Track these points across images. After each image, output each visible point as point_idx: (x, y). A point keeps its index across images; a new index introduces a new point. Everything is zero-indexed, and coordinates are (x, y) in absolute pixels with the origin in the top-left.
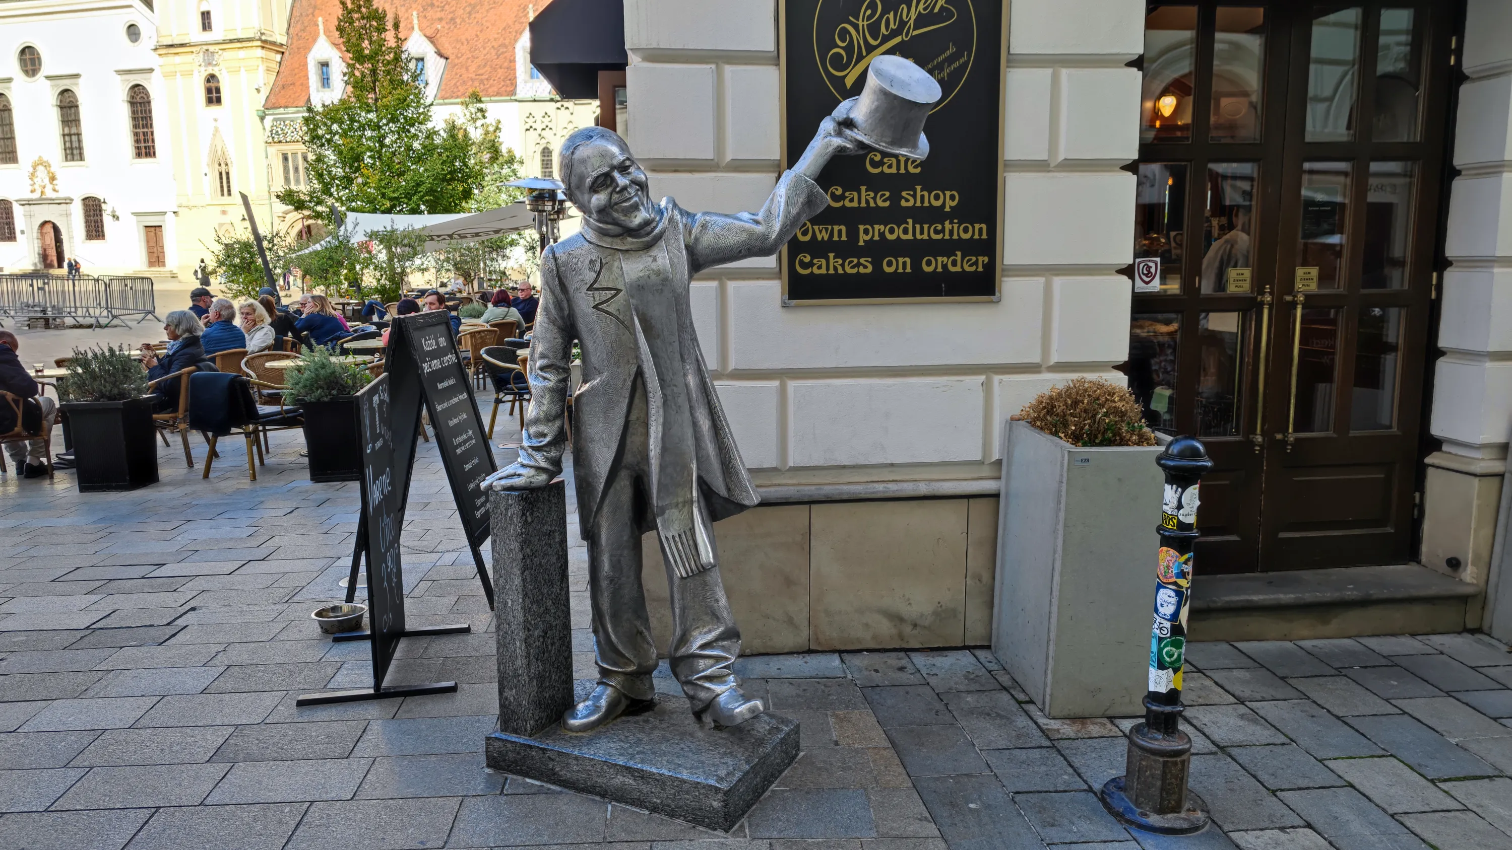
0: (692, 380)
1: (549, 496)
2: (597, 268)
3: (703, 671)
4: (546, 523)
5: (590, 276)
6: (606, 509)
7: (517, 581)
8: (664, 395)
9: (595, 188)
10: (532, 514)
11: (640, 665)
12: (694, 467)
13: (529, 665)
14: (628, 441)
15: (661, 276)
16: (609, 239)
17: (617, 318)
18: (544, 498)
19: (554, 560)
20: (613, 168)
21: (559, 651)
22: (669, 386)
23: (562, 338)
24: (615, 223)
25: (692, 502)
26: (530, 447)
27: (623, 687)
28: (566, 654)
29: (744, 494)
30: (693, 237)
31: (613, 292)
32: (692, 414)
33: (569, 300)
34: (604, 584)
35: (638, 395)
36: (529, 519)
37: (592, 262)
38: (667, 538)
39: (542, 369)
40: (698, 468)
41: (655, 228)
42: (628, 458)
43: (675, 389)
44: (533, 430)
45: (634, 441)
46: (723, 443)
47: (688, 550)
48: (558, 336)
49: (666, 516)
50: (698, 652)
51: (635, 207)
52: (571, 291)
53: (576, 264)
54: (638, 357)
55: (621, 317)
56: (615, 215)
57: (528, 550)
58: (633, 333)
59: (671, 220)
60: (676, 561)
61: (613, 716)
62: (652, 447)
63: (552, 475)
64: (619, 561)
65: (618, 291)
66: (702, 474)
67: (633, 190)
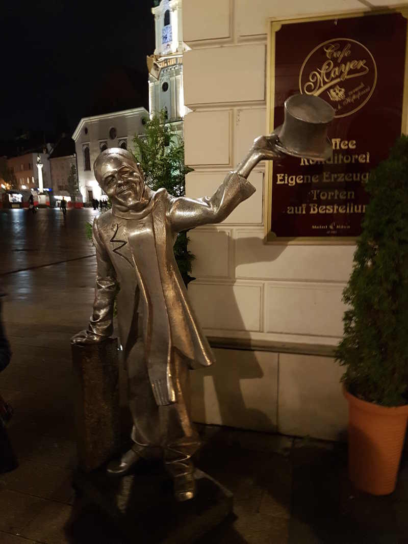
2: (115, 229)
5: (112, 234)
16: (122, 213)
17: (126, 259)
20: (116, 172)
31: (123, 243)
37: (113, 225)
38: (153, 381)
43: (158, 298)
47: (164, 390)
51: (129, 195)
52: (105, 241)
54: (137, 280)
58: (133, 267)
60: (157, 396)
66: (176, 346)
67: (127, 186)
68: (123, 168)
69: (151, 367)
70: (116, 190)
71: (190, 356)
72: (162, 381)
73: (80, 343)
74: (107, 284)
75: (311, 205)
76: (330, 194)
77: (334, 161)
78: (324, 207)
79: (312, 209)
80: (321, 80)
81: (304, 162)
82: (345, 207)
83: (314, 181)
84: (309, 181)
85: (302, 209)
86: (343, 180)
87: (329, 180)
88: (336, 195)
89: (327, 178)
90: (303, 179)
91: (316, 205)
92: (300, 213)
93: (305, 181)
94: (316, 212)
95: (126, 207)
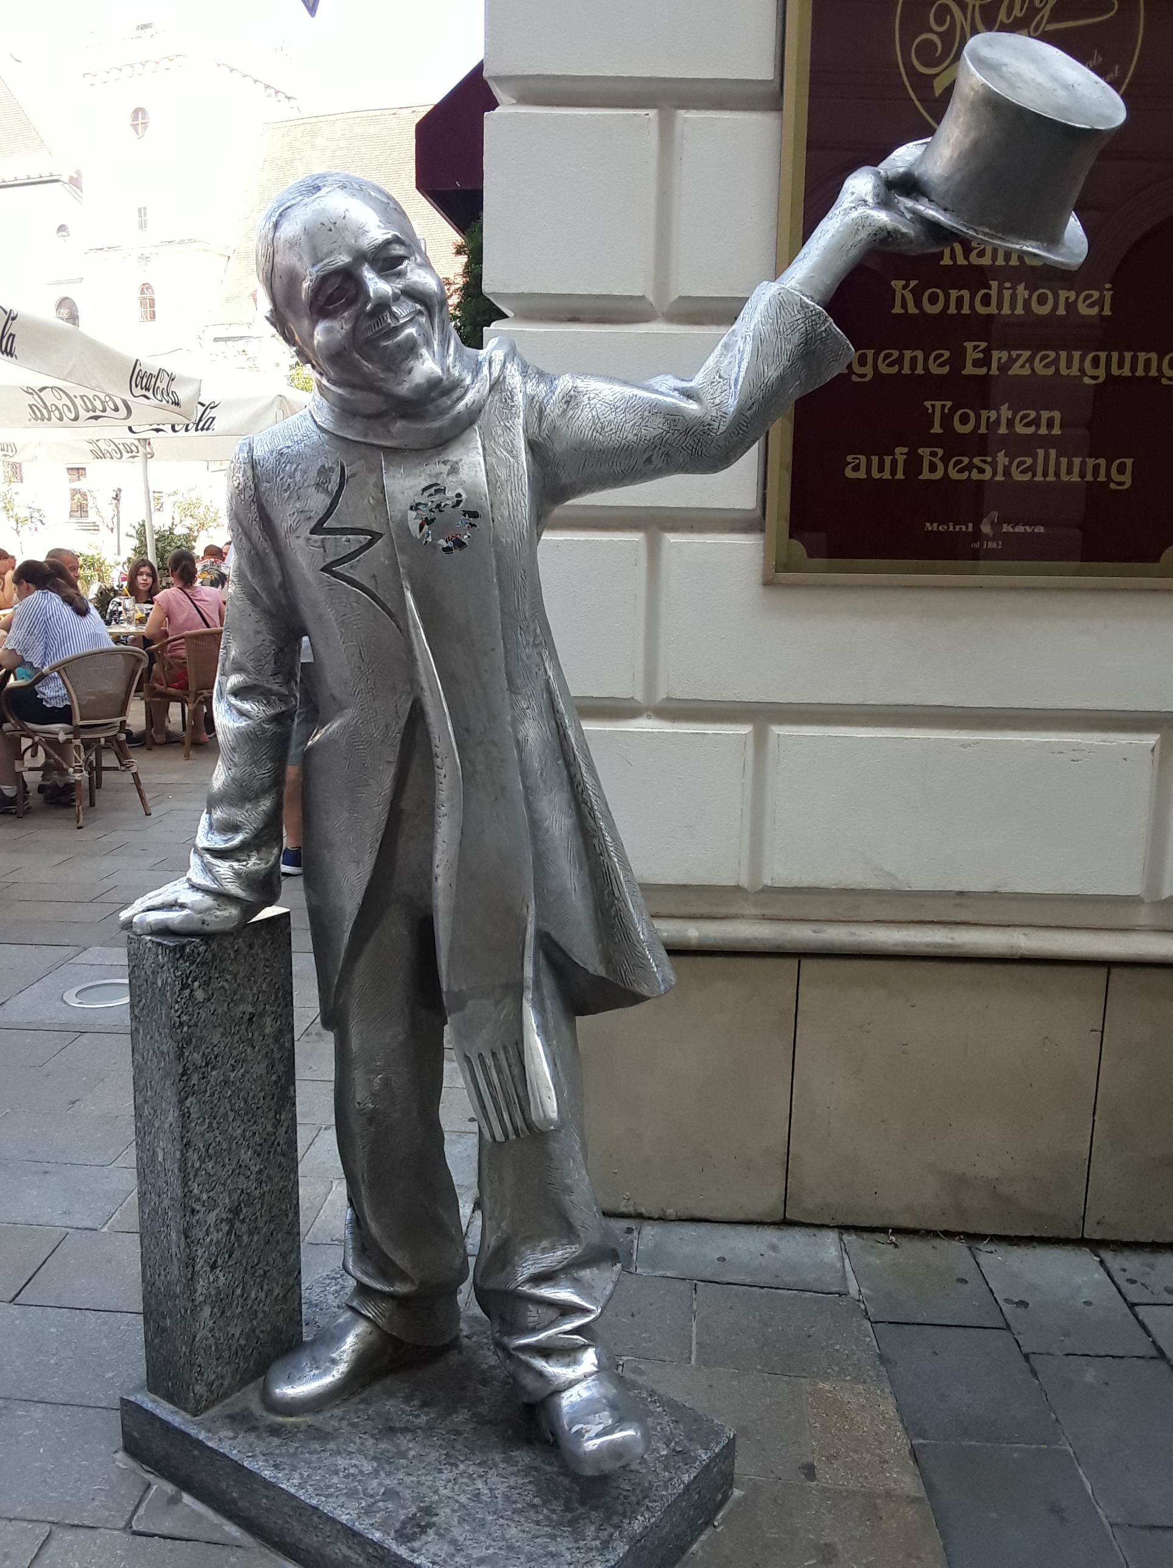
0: (535, 734)
1: (251, 946)
2: (333, 487)
3: (535, 1330)
4: (243, 999)
5: (318, 502)
6: (359, 982)
8: (469, 762)
10: (206, 984)
11: (425, 1283)
12: (530, 914)
14: (401, 850)
16: (361, 425)
17: (373, 597)
18: (237, 952)
20: (361, 257)
22: (480, 743)
23: (273, 632)
24: (368, 385)
25: (521, 987)
26: (210, 850)
27: (389, 1322)
28: (285, 1248)
29: (639, 971)
30: (545, 423)
31: (364, 539)
32: (529, 805)
33: (279, 554)
35: (418, 758)
36: (199, 995)
37: (323, 471)
39: (236, 693)
40: (539, 916)
41: (459, 399)
42: (400, 885)
43: (494, 753)
44: (218, 814)
45: (410, 850)
46: (600, 864)
47: (508, 1085)
48: (262, 626)
50: (526, 1289)
51: (411, 349)
52: (282, 534)
53: (291, 475)
54: (412, 679)
55: (379, 593)
56: (368, 366)
58: (404, 630)
59: (497, 385)
60: (484, 1108)
62: (438, 871)
63: (253, 908)
65: (375, 536)
66: (548, 929)
67: (403, 310)
68: (387, 243)
69: (460, 1006)
70: (354, 330)
71: (595, 966)
72: (502, 1056)
73: (164, 931)
74: (269, 703)
75: (923, 451)
76: (984, 413)
78: (966, 460)
79: (925, 468)
81: (904, 305)
82: (1029, 461)
83: (934, 369)
84: (920, 371)
85: (894, 462)
86: (1027, 371)
87: (983, 371)
88: (1004, 421)
89: (976, 363)
90: (899, 361)
91: (940, 452)
92: (887, 475)
93: (906, 370)
94: (938, 475)
95: (389, 396)
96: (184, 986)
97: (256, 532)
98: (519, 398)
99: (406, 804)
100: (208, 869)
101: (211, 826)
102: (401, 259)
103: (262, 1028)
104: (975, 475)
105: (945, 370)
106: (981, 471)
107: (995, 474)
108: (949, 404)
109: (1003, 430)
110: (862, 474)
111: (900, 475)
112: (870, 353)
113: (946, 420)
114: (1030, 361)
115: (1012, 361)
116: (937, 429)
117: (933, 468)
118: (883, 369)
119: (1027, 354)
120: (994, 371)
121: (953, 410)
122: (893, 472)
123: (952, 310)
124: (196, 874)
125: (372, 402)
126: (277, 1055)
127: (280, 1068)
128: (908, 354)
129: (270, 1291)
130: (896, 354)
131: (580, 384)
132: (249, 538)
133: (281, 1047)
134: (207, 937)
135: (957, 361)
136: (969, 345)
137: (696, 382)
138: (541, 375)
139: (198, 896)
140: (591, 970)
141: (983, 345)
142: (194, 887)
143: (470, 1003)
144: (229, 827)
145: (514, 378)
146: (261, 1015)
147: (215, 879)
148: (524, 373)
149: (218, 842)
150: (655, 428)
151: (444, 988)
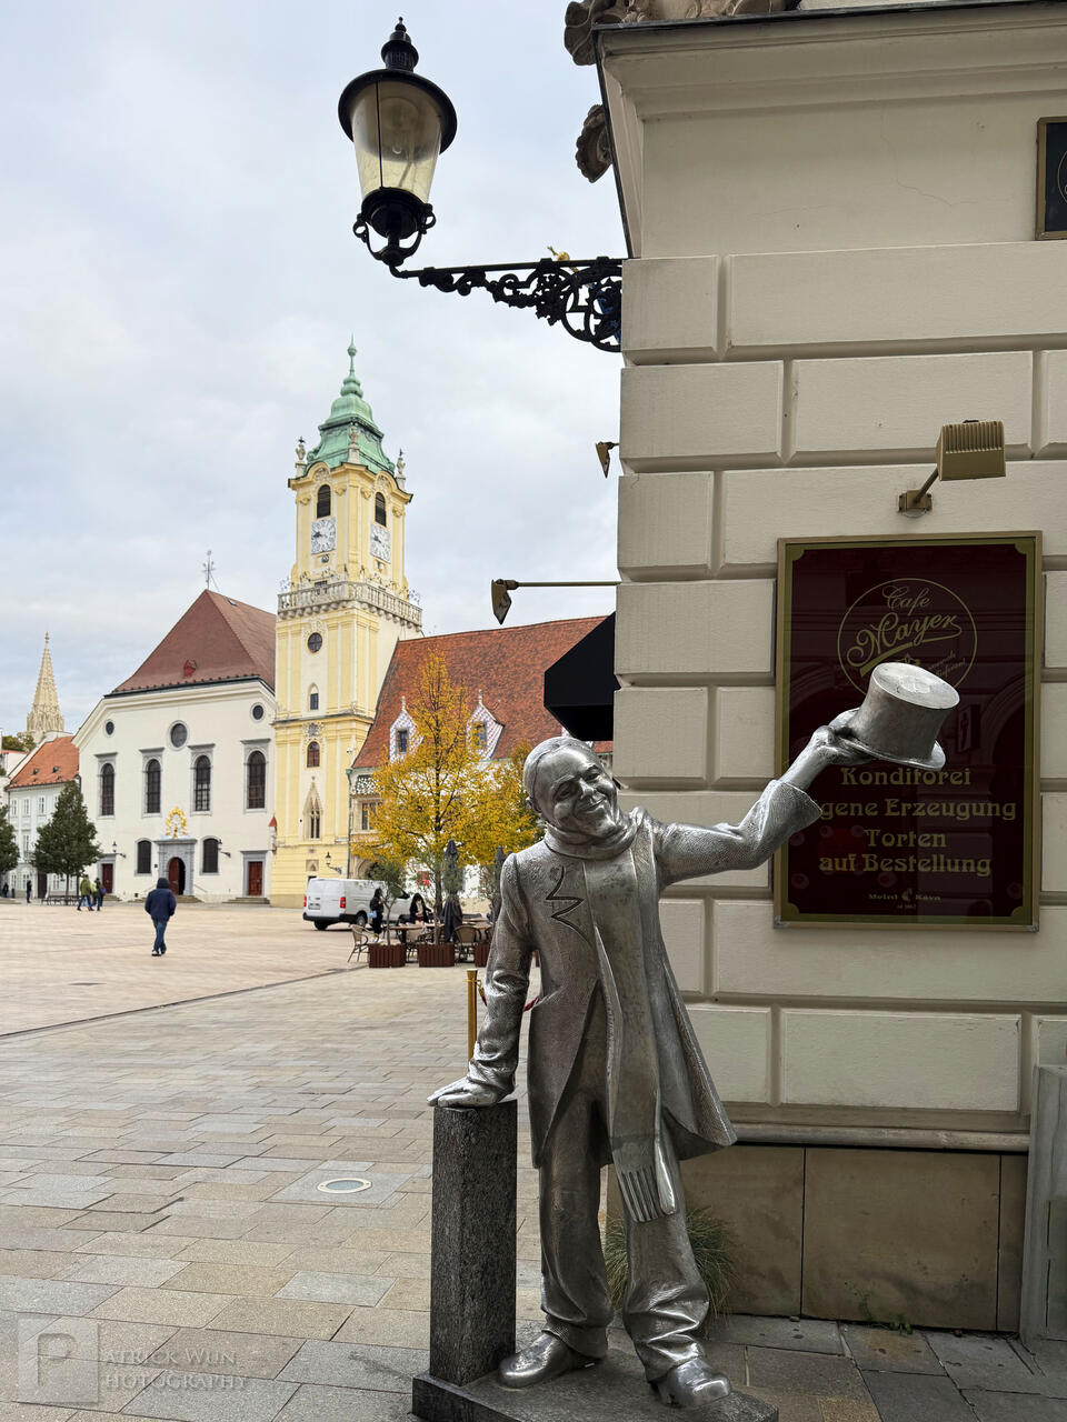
0: (659, 1000)
1: (499, 1116)
2: (558, 877)
3: (660, 1333)
4: (493, 1146)
5: (551, 884)
6: (559, 1136)
7: (456, 1208)
8: (625, 1013)
9: (558, 798)
10: (476, 1135)
11: (590, 1317)
12: (658, 1097)
13: (463, 1302)
14: (586, 1062)
15: (626, 887)
16: (573, 848)
17: (577, 929)
18: (492, 1118)
19: (500, 1188)
20: (579, 775)
21: (500, 1290)
22: (632, 1004)
23: (521, 948)
24: (578, 831)
25: (654, 1136)
26: (481, 1062)
27: (570, 1339)
28: (508, 1294)
29: (717, 1131)
30: (664, 847)
31: (574, 901)
33: (528, 910)
34: (554, 1220)
35: (596, 1012)
36: (473, 1140)
37: (553, 870)
38: (623, 1175)
39: (499, 979)
40: (662, 1098)
41: (622, 836)
42: (586, 1081)
43: (638, 1009)
44: (485, 1043)
45: (590, 1062)
46: (693, 1071)
47: (647, 1191)
48: (515, 945)
49: (623, 1149)
50: (655, 1310)
51: (601, 815)
52: (530, 899)
53: (537, 872)
54: (597, 972)
55: (581, 928)
56: (579, 823)
57: (471, 1175)
58: (594, 948)
59: (641, 828)
60: (632, 1203)
61: (557, 1372)
62: (609, 1070)
63: (501, 1095)
64: (572, 1196)
65: (580, 900)
66: (667, 1105)
67: (597, 798)
68: (590, 769)
69: (620, 1146)
70: (574, 806)
71: (691, 1127)
72: (642, 1174)
73: (456, 1105)
74: (515, 985)
75: (865, 856)
76: (900, 836)
77: (905, 780)
78: (891, 861)
79: (867, 865)
80: (878, 644)
81: (849, 780)
82: (928, 861)
83: (869, 813)
84: (860, 814)
85: (848, 862)
86: (923, 814)
87: (898, 814)
88: (911, 841)
89: (893, 810)
90: (848, 809)
91: (875, 856)
92: (844, 868)
93: (852, 814)
94: (875, 868)
95: (588, 835)
96: (467, 1135)
97: (517, 900)
98: (651, 835)
99: (590, 1036)
100: (480, 1071)
101: (481, 1049)
102: (596, 775)
103: (502, 1163)
104: (897, 869)
105: (876, 813)
106: (900, 866)
107: (908, 868)
108: (878, 831)
109: (911, 845)
110: (830, 868)
111: (852, 869)
112: (831, 805)
113: (878, 840)
114: (925, 808)
115: (914, 809)
116: (872, 844)
117: (871, 865)
118: (839, 813)
119: (922, 805)
120: (904, 814)
121: (881, 835)
122: (848, 866)
123: (877, 783)
124: (474, 1074)
125: (581, 838)
126: (508, 1181)
127: (510, 1189)
128: (853, 805)
129: (500, 1320)
130: (846, 805)
131: (681, 828)
132: (512, 902)
133: (510, 1177)
134: (478, 1108)
135: (883, 808)
136: (889, 801)
137: (740, 827)
138: (660, 824)
139: (475, 1086)
140: (690, 1130)
141: (897, 800)
142: (472, 1081)
143: (625, 1145)
144: (491, 1049)
145: (647, 825)
146: (502, 1156)
147: (485, 1076)
148: (652, 824)
149: (485, 1057)
150: (721, 848)
151: (611, 1135)
